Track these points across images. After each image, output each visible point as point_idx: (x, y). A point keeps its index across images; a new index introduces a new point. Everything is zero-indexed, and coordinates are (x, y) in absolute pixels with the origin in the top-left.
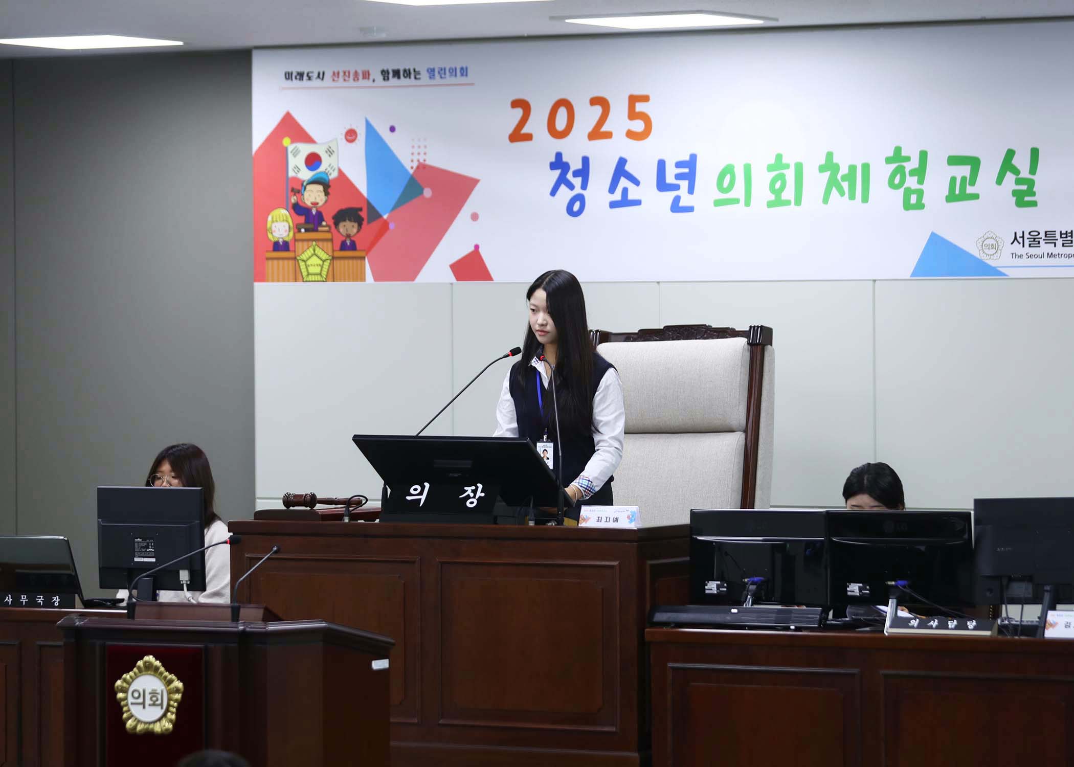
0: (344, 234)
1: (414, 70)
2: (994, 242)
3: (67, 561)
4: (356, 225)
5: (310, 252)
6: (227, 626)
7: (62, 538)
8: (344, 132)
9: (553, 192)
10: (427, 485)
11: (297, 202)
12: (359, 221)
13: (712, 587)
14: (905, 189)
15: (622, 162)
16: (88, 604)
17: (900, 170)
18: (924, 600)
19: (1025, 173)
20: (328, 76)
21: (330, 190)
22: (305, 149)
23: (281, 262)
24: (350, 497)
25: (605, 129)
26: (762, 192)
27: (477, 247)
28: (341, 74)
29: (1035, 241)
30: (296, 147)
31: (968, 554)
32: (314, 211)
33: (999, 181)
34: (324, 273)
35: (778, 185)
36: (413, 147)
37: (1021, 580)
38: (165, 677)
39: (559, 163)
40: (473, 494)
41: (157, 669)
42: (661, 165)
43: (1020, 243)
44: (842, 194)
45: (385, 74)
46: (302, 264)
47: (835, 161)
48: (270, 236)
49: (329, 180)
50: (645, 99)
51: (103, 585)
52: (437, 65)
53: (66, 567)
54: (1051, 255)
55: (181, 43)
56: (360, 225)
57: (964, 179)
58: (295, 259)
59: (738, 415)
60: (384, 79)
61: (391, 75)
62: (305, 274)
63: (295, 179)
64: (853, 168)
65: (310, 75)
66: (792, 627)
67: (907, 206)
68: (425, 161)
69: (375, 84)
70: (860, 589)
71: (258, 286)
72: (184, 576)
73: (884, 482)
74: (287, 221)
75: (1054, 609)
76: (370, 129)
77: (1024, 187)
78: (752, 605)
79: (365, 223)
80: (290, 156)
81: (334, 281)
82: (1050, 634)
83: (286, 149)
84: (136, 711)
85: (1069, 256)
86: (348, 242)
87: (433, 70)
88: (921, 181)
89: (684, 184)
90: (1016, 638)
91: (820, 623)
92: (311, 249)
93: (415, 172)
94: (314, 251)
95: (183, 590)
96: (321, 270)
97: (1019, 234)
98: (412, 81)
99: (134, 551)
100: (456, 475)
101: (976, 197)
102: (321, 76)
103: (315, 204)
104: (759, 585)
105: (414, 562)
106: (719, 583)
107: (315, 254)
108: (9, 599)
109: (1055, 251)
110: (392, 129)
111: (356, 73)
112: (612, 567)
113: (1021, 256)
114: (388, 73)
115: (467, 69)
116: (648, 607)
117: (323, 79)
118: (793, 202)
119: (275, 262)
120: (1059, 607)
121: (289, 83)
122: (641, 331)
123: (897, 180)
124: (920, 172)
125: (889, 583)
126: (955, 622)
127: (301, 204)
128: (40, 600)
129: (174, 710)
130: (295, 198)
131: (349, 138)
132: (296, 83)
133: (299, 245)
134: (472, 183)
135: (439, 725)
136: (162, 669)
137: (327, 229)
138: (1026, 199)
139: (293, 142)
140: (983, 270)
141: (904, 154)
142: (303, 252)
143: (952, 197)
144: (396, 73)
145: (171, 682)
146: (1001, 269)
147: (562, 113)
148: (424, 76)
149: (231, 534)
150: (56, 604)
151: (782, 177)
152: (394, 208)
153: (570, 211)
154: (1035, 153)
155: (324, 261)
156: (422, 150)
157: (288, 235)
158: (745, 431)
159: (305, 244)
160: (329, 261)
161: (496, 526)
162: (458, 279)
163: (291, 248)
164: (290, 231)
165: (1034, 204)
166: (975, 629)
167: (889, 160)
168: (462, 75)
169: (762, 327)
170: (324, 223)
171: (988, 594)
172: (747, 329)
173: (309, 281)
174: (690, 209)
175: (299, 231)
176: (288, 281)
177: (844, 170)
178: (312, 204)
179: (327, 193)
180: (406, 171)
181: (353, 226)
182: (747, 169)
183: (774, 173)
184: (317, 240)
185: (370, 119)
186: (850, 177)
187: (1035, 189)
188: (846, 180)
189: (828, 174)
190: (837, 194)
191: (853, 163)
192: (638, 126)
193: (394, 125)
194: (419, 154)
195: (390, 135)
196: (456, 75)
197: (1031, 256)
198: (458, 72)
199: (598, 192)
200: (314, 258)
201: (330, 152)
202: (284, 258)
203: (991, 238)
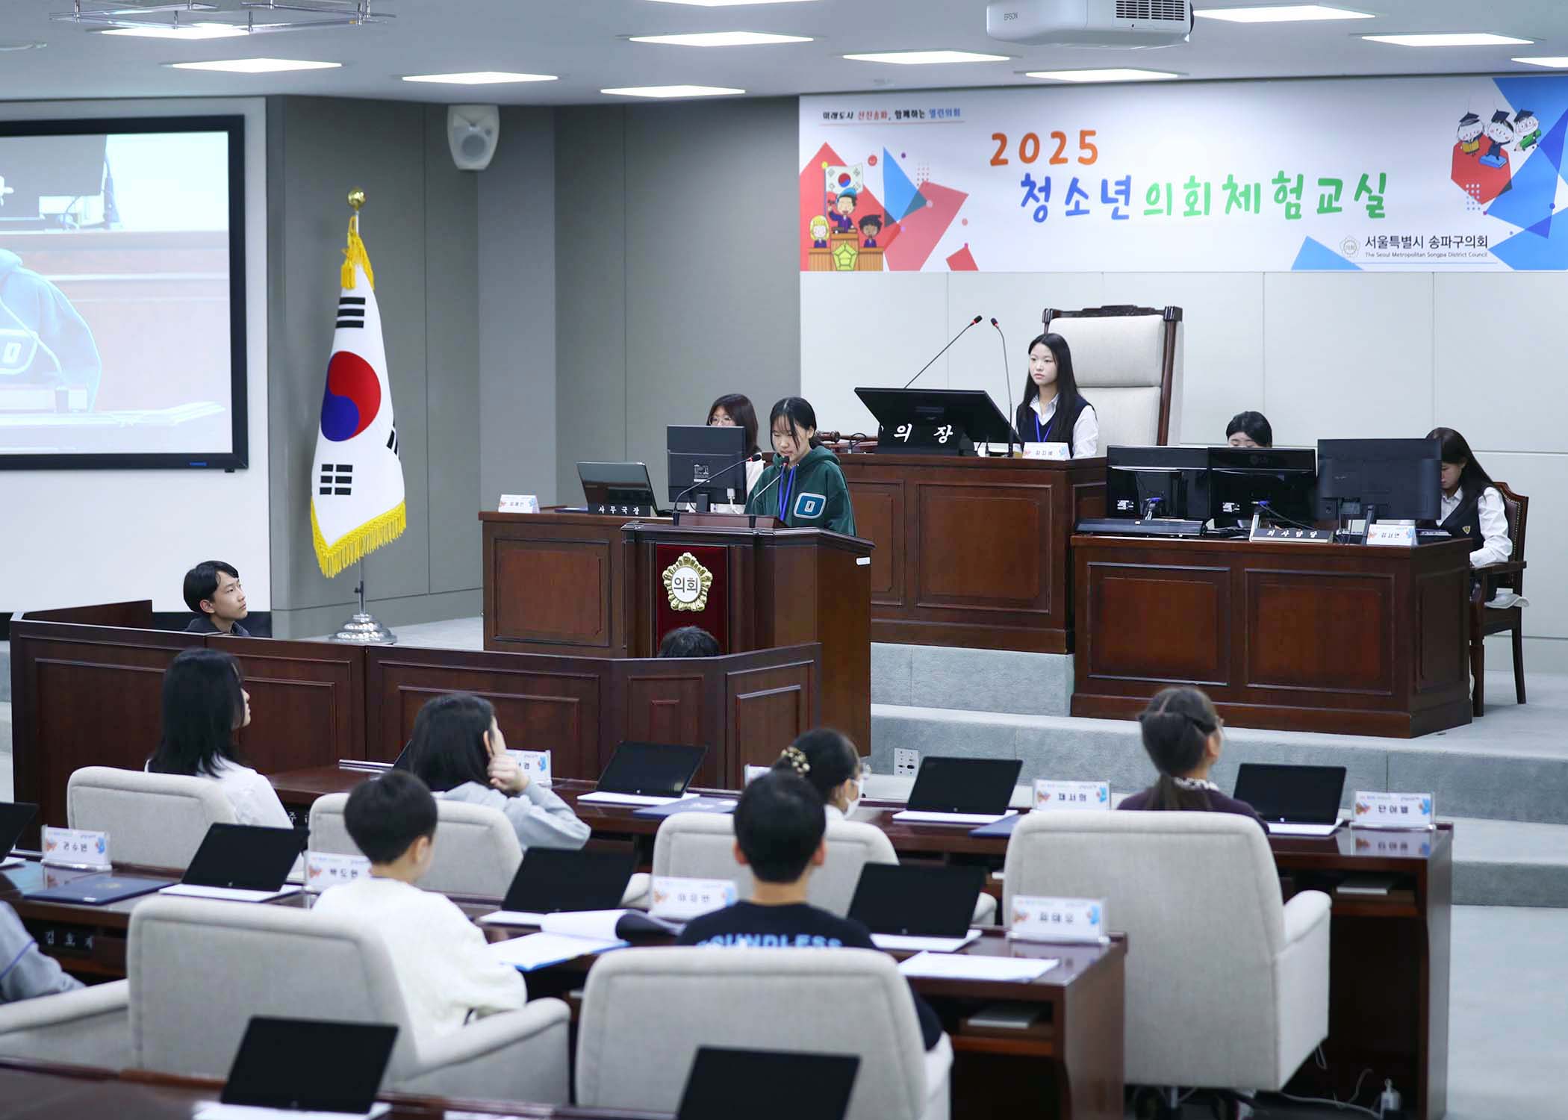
0: (867, 235)
1: (920, 111)
2: (1353, 244)
3: (644, 480)
4: (876, 228)
5: (842, 248)
6: (747, 531)
7: (641, 463)
8: (867, 157)
9: (1024, 204)
10: (910, 426)
11: (832, 211)
12: (879, 225)
13: (1123, 505)
14: (1288, 203)
15: (1075, 181)
16: (660, 513)
17: (1283, 189)
18: (1279, 516)
19: (1376, 192)
20: (856, 115)
21: (857, 202)
22: (839, 171)
23: (820, 256)
24: (852, 434)
25: (1062, 156)
26: (1180, 204)
27: (966, 245)
28: (865, 114)
29: (1383, 244)
30: (832, 169)
31: (1312, 480)
32: (845, 218)
33: (1357, 199)
34: (852, 264)
35: (1192, 200)
36: (918, 169)
37: (1351, 501)
38: (699, 569)
39: (1028, 182)
40: (944, 433)
41: (693, 562)
42: (1105, 184)
43: (1372, 245)
44: (1240, 207)
45: (898, 114)
46: (836, 258)
47: (1234, 181)
48: (812, 236)
49: (856, 195)
50: (1092, 133)
51: (672, 499)
52: (937, 108)
53: (644, 486)
54: (1395, 255)
55: (742, 92)
56: (879, 228)
57: (1330, 196)
58: (830, 253)
59: (1156, 374)
60: (897, 118)
61: (902, 114)
62: (838, 265)
63: (831, 193)
64: (1248, 187)
65: (842, 115)
66: (1181, 536)
67: (1288, 216)
68: (928, 179)
69: (891, 122)
70: (1233, 507)
71: (803, 274)
72: (731, 493)
73: (1259, 424)
74: (825, 224)
75: (1375, 523)
76: (887, 156)
77: (1375, 203)
78: (1152, 518)
79: (883, 226)
80: (827, 176)
81: (859, 270)
82: (1371, 541)
83: (824, 171)
84: (678, 593)
85: (1408, 255)
86: (870, 241)
87: (934, 111)
88: (1298, 197)
89: (1122, 198)
90: (1346, 544)
91: (1201, 533)
92: (843, 246)
93: (920, 188)
94: (845, 247)
95: (729, 503)
96: (851, 261)
97: (1372, 239)
98: (918, 119)
99: (694, 474)
100: (932, 418)
101: (1339, 210)
102: (850, 115)
103: (846, 212)
104: (1158, 504)
105: (899, 484)
106: (1128, 501)
107: (845, 250)
108: (602, 509)
109: (1398, 251)
110: (904, 156)
111: (877, 114)
112: (1047, 488)
113: (1373, 255)
114: (900, 113)
115: (959, 110)
116: (1074, 520)
117: (851, 118)
118: (1203, 211)
119: (816, 256)
120: (1378, 521)
121: (826, 121)
122: (1085, 310)
123: (1281, 196)
124: (1298, 191)
125: (1254, 503)
126: (1302, 533)
127: (835, 211)
128: (625, 510)
129: (706, 594)
130: (831, 208)
131: (871, 162)
132: (832, 121)
133: (834, 243)
134: (963, 196)
135: (917, 607)
136: (697, 563)
137: (854, 231)
138: (1377, 211)
139: (829, 165)
140: (1344, 265)
141: (1285, 177)
142: (837, 248)
143: (1321, 210)
144: (907, 114)
145: (703, 572)
146: (1359, 265)
147: (1030, 143)
148: (928, 116)
149: (765, 462)
150: (637, 513)
151: (1194, 193)
152: (905, 215)
153: (1036, 217)
154: (1383, 177)
155: (852, 255)
156: (926, 172)
158: (1161, 387)
159: (838, 243)
160: (855, 256)
161: (962, 458)
162: (952, 269)
163: (828, 245)
164: (827, 232)
165: (1382, 216)
166: (1315, 538)
167: (1274, 181)
168: (955, 115)
169: (1174, 308)
170: (852, 227)
171: (1327, 511)
172: (1163, 308)
173: (841, 271)
174: (1126, 217)
175: (834, 233)
176: (826, 270)
177: (1241, 189)
178: (843, 212)
179: (854, 204)
180: (912, 186)
181: (874, 229)
182: (1169, 187)
183: (1189, 190)
184: (847, 240)
185: (886, 149)
186: (1246, 193)
187: (1383, 204)
188: (1244, 196)
189: (1229, 191)
190: (1236, 206)
191: (1248, 183)
192: (1087, 154)
193: (906, 152)
194: (923, 174)
195: (902, 160)
196: (951, 114)
197: (1380, 255)
198: (953, 114)
199: (1057, 204)
200: (845, 253)
201: (857, 173)
202: (822, 253)
203: (1351, 241)
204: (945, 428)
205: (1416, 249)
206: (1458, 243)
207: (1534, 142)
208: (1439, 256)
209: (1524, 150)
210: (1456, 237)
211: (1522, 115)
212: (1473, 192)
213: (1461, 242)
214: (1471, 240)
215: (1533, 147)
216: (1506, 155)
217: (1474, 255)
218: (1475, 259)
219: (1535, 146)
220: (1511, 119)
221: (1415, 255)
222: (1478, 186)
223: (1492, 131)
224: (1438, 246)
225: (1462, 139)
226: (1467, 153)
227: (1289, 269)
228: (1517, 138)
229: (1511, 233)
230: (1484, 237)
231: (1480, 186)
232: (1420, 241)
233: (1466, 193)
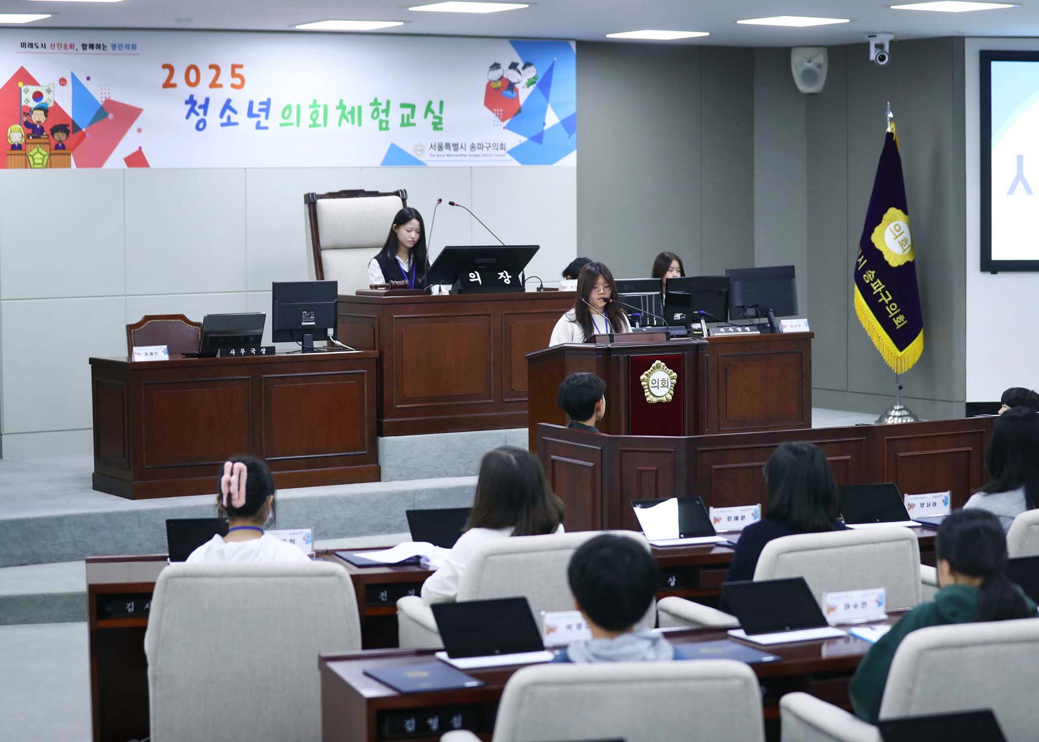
0: (58, 140)
1: (103, 45)
2: (421, 148)
4: (65, 135)
5: (35, 151)
8: (58, 80)
9: (187, 117)
10: (478, 273)
11: (27, 121)
12: (67, 132)
14: (380, 120)
15: (229, 101)
17: (377, 110)
19: (437, 113)
20: (48, 46)
21: (48, 114)
22: (33, 89)
23: (16, 157)
25: (218, 82)
26: (305, 119)
27: (140, 148)
28: (56, 45)
29: (440, 148)
30: (26, 88)
32: (38, 126)
33: (425, 117)
34: (45, 164)
35: (314, 116)
36: (101, 89)
38: (668, 371)
39: (191, 101)
41: (663, 367)
42: (251, 103)
43: (433, 148)
44: (348, 121)
45: (84, 46)
46: (30, 158)
47: (344, 104)
48: (9, 141)
49: (48, 107)
50: (241, 66)
52: (117, 43)
54: (448, 155)
56: (68, 135)
57: (408, 115)
58: (26, 154)
60: (83, 49)
61: (88, 46)
62: (32, 163)
63: (26, 107)
64: (353, 108)
65: (37, 45)
67: (381, 128)
68: (109, 97)
69: (78, 52)
70: (681, 316)
72: (330, 332)
74: (21, 132)
76: (74, 78)
77: (437, 120)
79: (71, 134)
80: (23, 93)
81: (51, 167)
83: (21, 88)
84: (654, 390)
85: (457, 156)
86: (60, 145)
87: (115, 45)
88: (387, 116)
89: (263, 114)
92: (36, 149)
93: (103, 105)
94: (38, 150)
96: (43, 161)
97: (433, 144)
98: (100, 51)
99: (302, 319)
101: (414, 124)
102: (44, 45)
103: (39, 122)
105: (490, 315)
107: (38, 152)
108: (233, 352)
109: (450, 153)
110: (88, 79)
111: (66, 45)
113: (434, 156)
114: (86, 45)
115: (136, 45)
117: (45, 48)
118: (322, 124)
119: (13, 157)
121: (23, 50)
123: (375, 115)
124: (387, 111)
125: (695, 312)
127: (28, 120)
129: (673, 388)
130: (26, 118)
131: (61, 83)
132: (28, 49)
133: (28, 146)
134: (139, 111)
136: (666, 367)
137: (46, 137)
138: (439, 126)
139: (24, 84)
140: (415, 162)
141: (379, 101)
142: (31, 151)
143: (403, 125)
144: (92, 46)
145: (671, 373)
146: (425, 162)
147: (193, 73)
148: (109, 48)
150: (264, 353)
151: (316, 112)
152: (90, 124)
153: (198, 128)
154: (441, 103)
156: (107, 92)
157: (21, 141)
159: (33, 146)
160: (47, 156)
162: (128, 167)
163: (23, 148)
164: (22, 138)
165: (441, 129)
167: (371, 105)
170: (45, 133)
173: (35, 168)
174: (266, 128)
175: (29, 138)
176: (21, 168)
177: (348, 109)
178: (37, 122)
179: (46, 116)
180: (99, 103)
181: (63, 136)
182: (298, 107)
183: (312, 110)
184: (40, 144)
185: (74, 73)
186: (352, 113)
187: (443, 121)
188: (350, 114)
189: (340, 111)
190: (345, 121)
191: (353, 105)
192: (237, 81)
193: (90, 75)
194: (105, 93)
195: (88, 82)
196: (129, 48)
197: (438, 156)
198: (131, 47)
199: (213, 117)
200: (38, 154)
201: (49, 91)
202: (18, 155)
203: (421, 146)
204: (503, 273)
205: (461, 151)
206: (488, 148)
207: (534, 83)
208: (476, 156)
209: (528, 87)
210: (486, 143)
211: (527, 65)
212: (498, 114)
213: (490, 147)
214: (495, 145)
215: (534, 86)
216: (517, 91)
217: (498, 155)
218: (499, 158)
219: (535, 85)
220: (520, 67)
221: (461, 155)
222: (501, 110)
223: (509, 75)
224: (475, 150)
225: (490, 78)
226: (495, 89)
227: (378, 165)
228: (525, 80)
229: (520, 141)
230: (503, 143)
231: (503, 110)
232: (464, 147)
233: (493, 115)
